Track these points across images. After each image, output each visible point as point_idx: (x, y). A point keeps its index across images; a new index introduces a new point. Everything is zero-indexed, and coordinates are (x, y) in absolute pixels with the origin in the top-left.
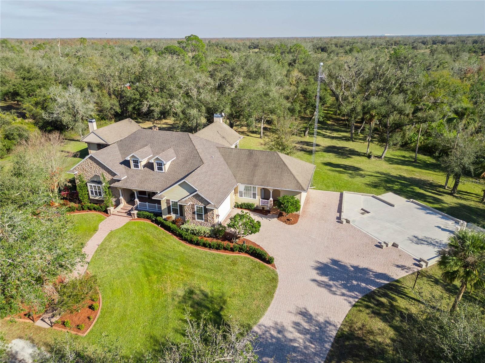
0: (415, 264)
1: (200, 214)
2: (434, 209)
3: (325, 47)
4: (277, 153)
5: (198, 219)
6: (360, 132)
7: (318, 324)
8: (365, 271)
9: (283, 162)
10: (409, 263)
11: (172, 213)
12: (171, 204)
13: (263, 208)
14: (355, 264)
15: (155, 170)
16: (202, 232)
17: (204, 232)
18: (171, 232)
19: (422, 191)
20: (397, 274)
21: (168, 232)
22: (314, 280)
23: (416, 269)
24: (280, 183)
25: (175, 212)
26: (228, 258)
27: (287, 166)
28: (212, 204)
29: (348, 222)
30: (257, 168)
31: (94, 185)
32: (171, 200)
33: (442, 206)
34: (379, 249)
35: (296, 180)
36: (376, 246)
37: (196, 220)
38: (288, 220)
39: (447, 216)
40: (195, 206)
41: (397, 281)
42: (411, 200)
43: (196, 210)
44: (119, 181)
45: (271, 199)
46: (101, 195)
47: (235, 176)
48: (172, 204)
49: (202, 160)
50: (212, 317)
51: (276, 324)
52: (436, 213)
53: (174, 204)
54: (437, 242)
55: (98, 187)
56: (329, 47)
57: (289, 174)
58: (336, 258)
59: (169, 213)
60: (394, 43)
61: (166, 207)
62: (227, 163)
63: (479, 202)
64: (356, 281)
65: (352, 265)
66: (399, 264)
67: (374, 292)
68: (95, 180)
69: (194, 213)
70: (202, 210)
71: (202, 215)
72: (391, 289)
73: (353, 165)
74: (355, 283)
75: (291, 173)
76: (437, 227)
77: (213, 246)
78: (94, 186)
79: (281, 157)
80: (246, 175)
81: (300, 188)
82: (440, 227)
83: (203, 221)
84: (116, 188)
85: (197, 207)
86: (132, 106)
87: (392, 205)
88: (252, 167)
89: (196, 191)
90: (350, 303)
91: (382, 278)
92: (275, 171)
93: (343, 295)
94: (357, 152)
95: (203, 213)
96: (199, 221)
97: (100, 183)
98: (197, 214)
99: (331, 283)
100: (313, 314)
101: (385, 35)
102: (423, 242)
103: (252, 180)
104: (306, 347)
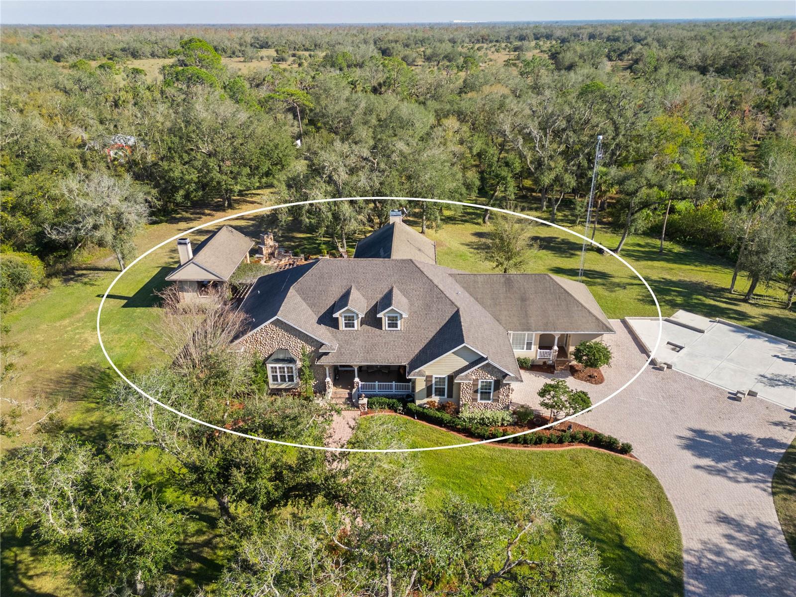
0: (792, 417)
1: (486, 393)
2: (749, 329)
3: (388, 48)
4: (549, 276)
5: (481, 399)
6: (557, 210)
7: (753, 531)
9: (565, 290)
10: (785, 417)
11: (433, 395)
12: (433, 382)
13: (545, 363)
14: (726, 431)
15: (384, 329)
16: (500, 420)
17: (503, 419)
18: (444, 427)
19: (712, 302)
20: (785, 436)
21: (438, 427)
22: (698, 467)
24: (571, 323)
25: (440, 392)
26: (562, 455)
27: (571, 296)
28: (512, 375)
29: (669, 367)
30: (528, 302)
31: (281, 365)
32: (435, 376)
33: (754, 322)
34: (736, 402)
35: (594, 316)
36: (730, 398)
37: (479, 401)
38: (590, 376)
39: (774, 339)
40: (480, 381)
41: (793, 446)
42: (717, 319)
43: (479, 387)
44: (326, 354)
45: (556, 348)
46: (293, 381)
47: (498, 321)
48: (436, 382)
49: (453, 303)
50: (620, 553)
51: (704, 543)
52: (758, 336)
53: (440, 382)
55: (288, 368)
56: (393, 48)
57: (580, 308)
58: (697, 426)
59: (429, 395)
60: (480, 38)
61: (424, 387)
62: (476, 299)
63: (782, 308)
64: (747, 456)
65: (724, 433)
66: (776, 419)
67: (779, 469)
68: (281, 356)
69: (476, 392)
70: (490, 386)
71: (490, 393)
73: (592, 269)
74: (747, 459)
75: (582, 306)
76: (775, 356)
77: (531, 440)
78: (280, 368)
79: (557, 281)
80: (514, 316)
81: (605, 327)
82: (778, 357)
83: (490, 402)
84: (323, 365)
85: (482, 382)
86: (182, 192)
87: (702, 332)
88: (519, 302)
89: (486, 359)
90: (765, 490)
91: (773, 446)
92: (558, 305)
93: (748, 481)
94: (575, 244)
95: (492, 391)
96: (483, 402)
97: (292, 361)
98: (481, 393)
99: (720, 466)
100: (737, 518)
101: (455, 21)
102: (777, 382)
103: (528, 323)
104: (766, 567)
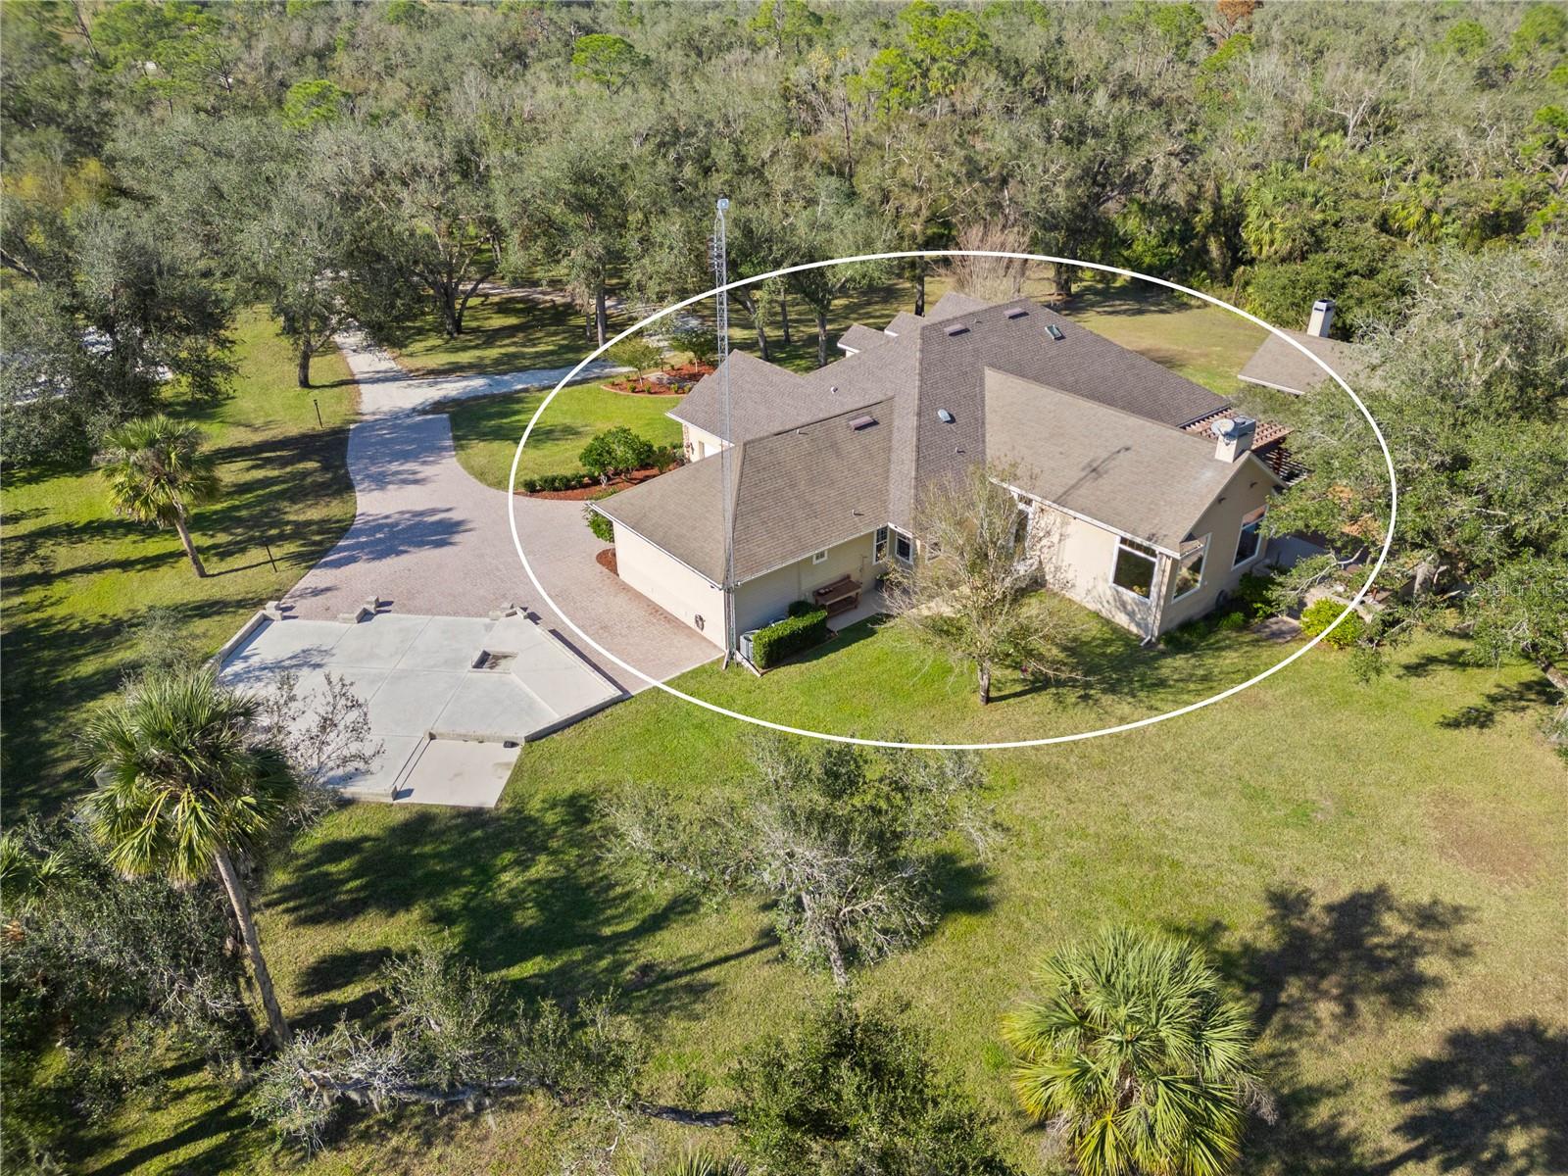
0: (290, 608)
8: (381, 555)
10: (301, 606)
14: (404, 557)
20: (316, 578)
23: (287, 602)
34: (382, 600)
36: (390, 603)
41: (310, 568)
54: (258, 679)
64: (380, 539)
67: (340, 538)
72: (312, 553)
74: (379, 536)
90: (365, 514)
91: (340, 559)
93: (385, 517)
99: (417, 519)
